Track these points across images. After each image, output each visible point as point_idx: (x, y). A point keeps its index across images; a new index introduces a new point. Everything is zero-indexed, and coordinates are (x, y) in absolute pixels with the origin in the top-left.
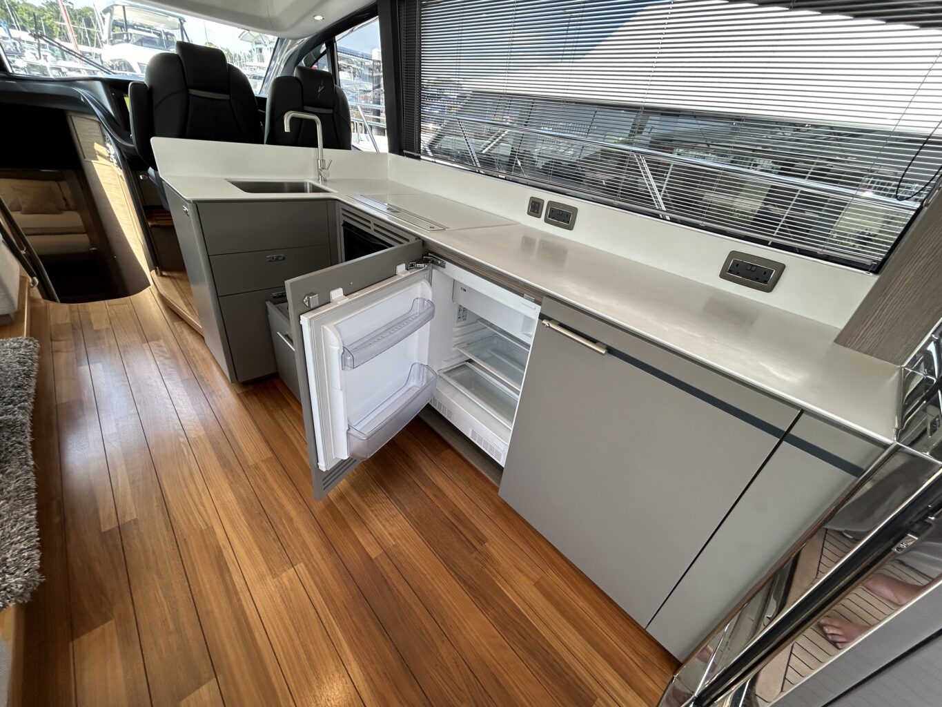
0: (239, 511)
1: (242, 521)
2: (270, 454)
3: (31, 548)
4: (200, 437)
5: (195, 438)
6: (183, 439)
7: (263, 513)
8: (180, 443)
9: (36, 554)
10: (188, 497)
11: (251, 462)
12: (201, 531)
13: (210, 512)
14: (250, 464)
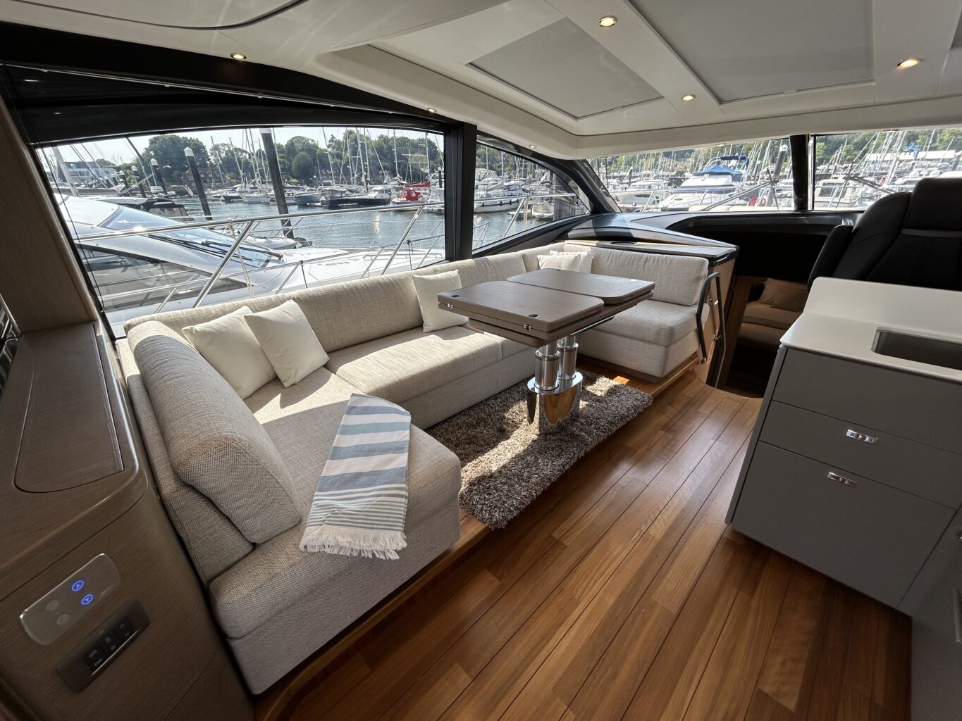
0: (602, 616)
1: (594, 625)
2: (674, 611)
3: (517, 508)
4: (654, 537)
5: (650, 535)
6: (644, 528)
7: (609, 641)
8: (639, 528)
9: (515, 513)
10: (597, 567)
11: (655, 597)
12: (573, 597)
13: (591, 594)
14: (652, 597)
